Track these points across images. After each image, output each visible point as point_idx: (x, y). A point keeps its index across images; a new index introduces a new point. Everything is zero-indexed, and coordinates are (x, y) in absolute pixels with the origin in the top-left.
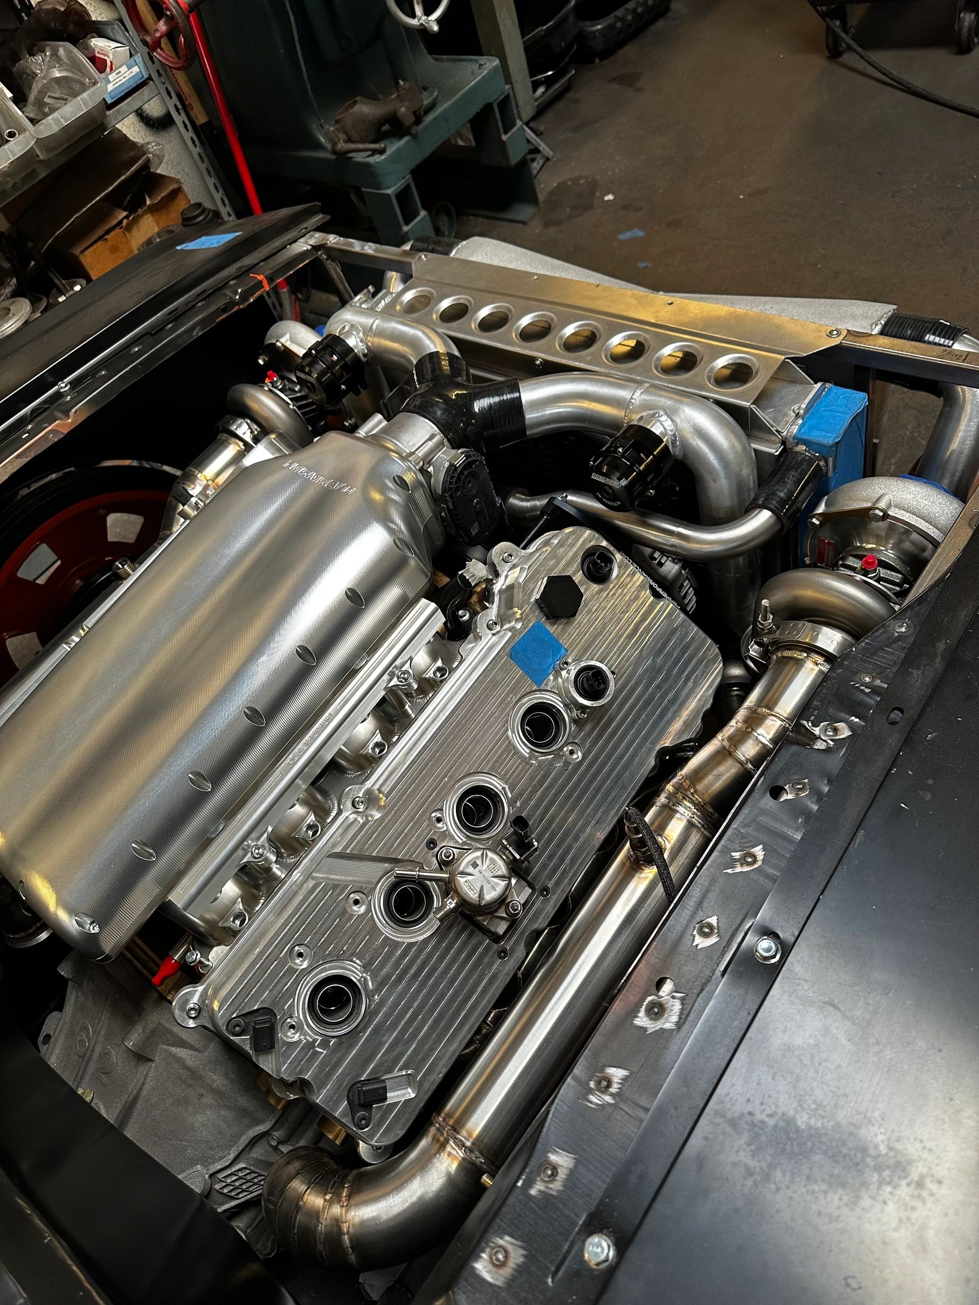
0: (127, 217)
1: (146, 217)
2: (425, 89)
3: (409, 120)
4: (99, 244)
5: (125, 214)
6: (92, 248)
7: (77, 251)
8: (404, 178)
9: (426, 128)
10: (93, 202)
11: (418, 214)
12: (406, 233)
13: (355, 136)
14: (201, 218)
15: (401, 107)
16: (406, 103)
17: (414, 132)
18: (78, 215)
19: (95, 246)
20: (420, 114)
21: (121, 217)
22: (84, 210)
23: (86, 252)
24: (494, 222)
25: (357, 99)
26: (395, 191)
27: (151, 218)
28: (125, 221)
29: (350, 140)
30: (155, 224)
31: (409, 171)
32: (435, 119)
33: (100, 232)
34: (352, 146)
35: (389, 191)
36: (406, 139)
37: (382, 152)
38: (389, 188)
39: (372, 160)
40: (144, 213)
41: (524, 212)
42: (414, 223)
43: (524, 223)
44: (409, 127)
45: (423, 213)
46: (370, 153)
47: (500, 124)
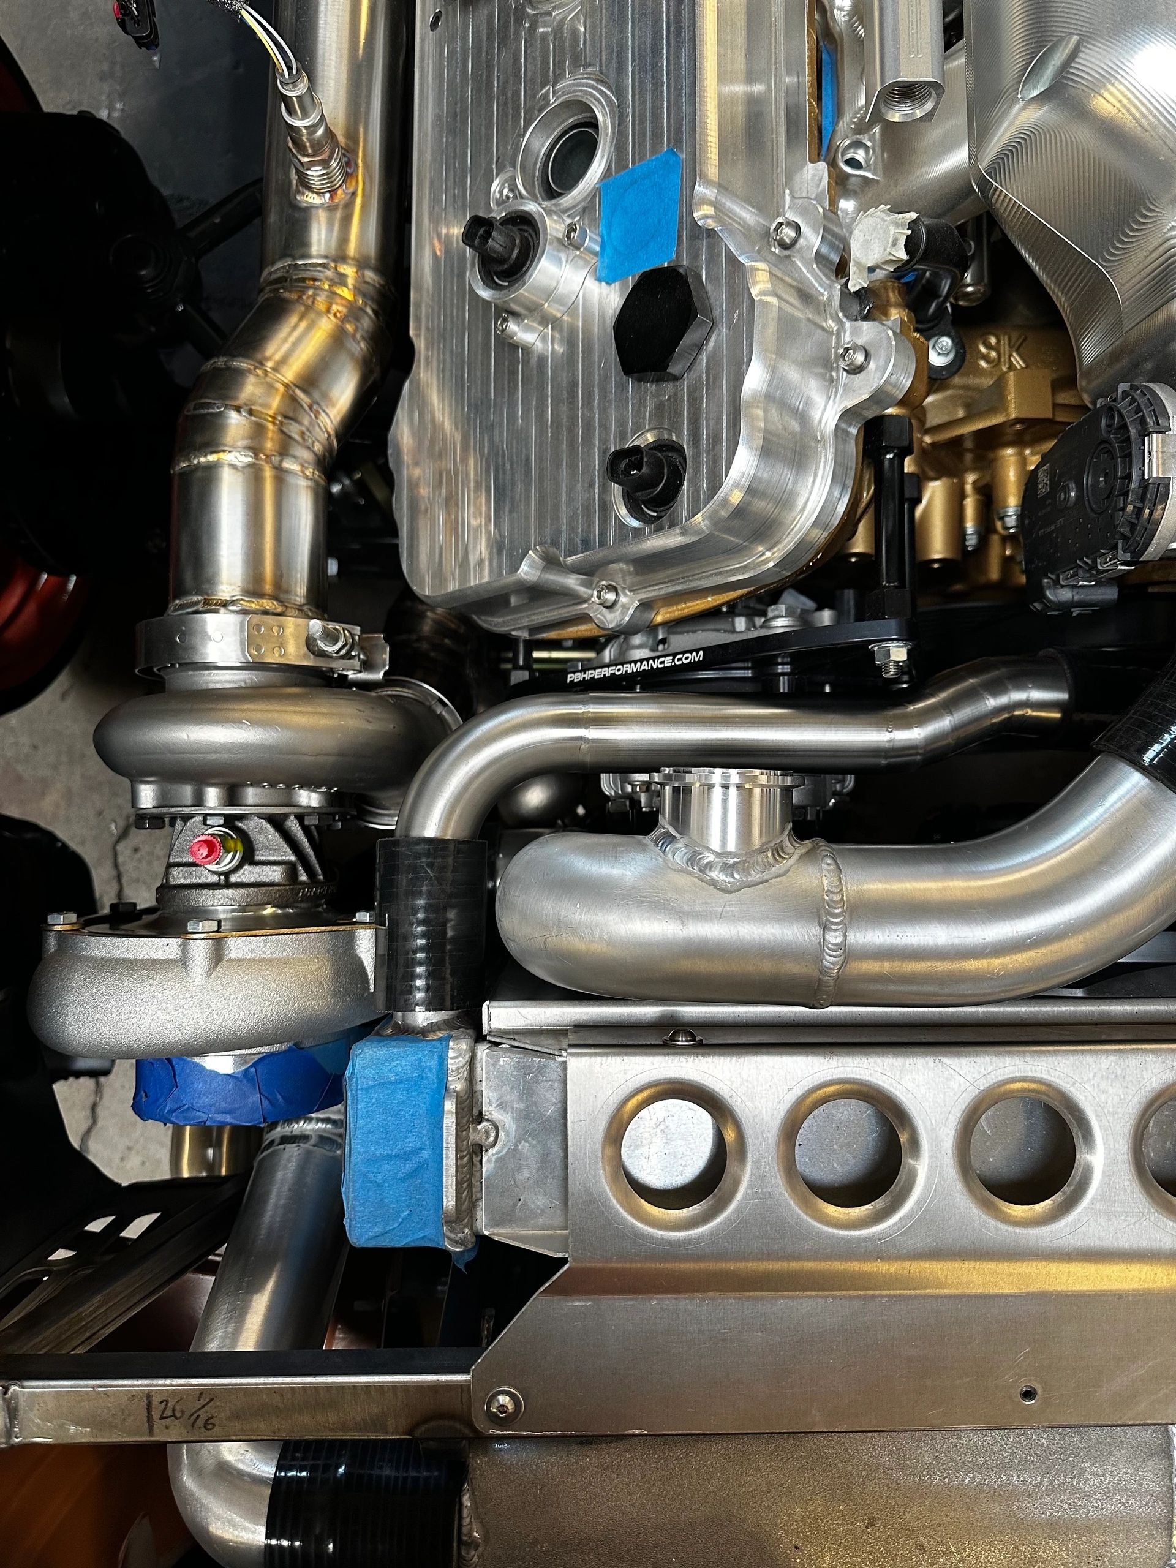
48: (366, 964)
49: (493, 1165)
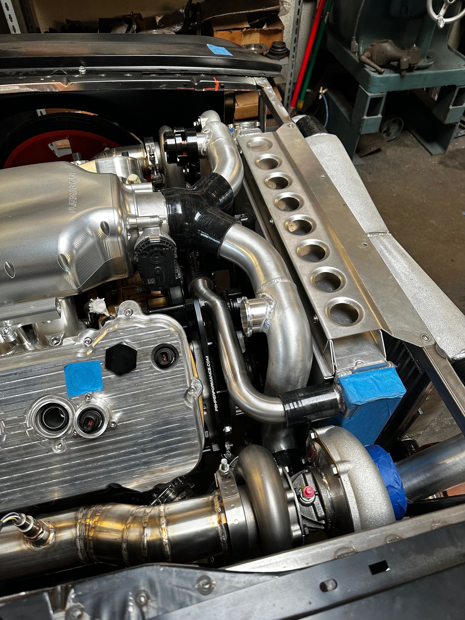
0: (247, 28)
1: (257, 34)
2: (428, 58)
3: (404, 66)
4: (227, 32)
5: (248, 26)
6: (222, 32)
7: (215, 29)
8: (381, 93)
9: (412, 76)
10: (241, 12)
11: (377, 115)
12: (364, 119)
13: (374, 58)
14: (280, 50)
15: (406, 57)
16: (409, 57)
17: (403, 74)
18: (230, 14)
19: (224, 32)
20: (414, 67)
21: (245, 26)
22: (234, 13)
23: (219, 32)
24: (419, 144)
25: (390, 40)
26: (373, 96)
27: (259, 36)
28: (245, 29)
29: (371, 58)
30: (259, 40)
31: (387, 91)
32: (420, 75)
33: (231, 27)
34: (368, 61)
35: (369, 94)
36: (397, 75)
37: (380, 73)
38: (371, 93)
39: (372, 74)
40: (257, 31)
41: (437, 149)
42: (371, 117)
43: (431, 155)
44: (402, 70)
45: (380, 116)
46: (375, 70)
47: (454, 99)
48: (327, 430)
49: (367, 361)
